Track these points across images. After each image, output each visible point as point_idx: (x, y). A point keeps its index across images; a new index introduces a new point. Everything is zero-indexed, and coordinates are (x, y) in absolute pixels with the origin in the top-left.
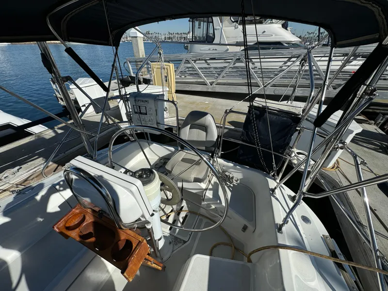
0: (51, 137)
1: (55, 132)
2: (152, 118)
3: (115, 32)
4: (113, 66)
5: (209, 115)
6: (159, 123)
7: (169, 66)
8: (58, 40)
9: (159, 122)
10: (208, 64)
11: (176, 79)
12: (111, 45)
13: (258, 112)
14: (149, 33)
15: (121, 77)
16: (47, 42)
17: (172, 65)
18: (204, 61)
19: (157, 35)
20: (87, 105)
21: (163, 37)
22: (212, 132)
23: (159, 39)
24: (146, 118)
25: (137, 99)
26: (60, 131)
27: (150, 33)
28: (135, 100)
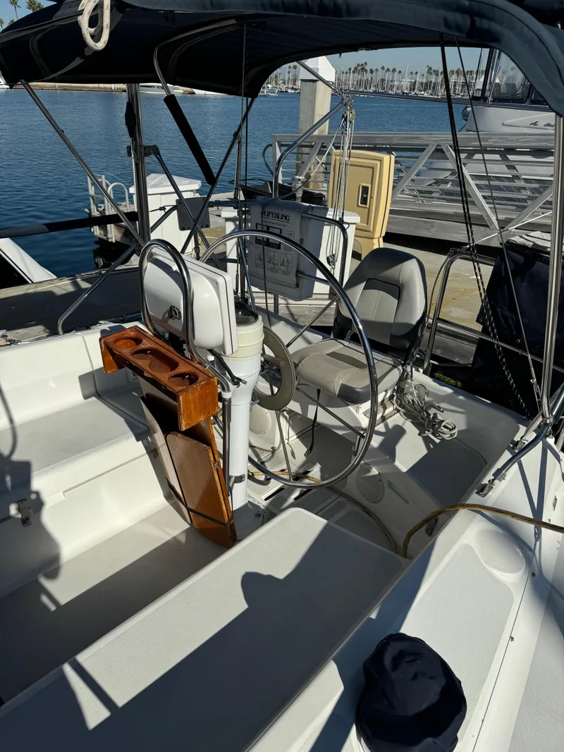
0: (65, 292)
1: (75, 284)
2: (289, 257)
3: (255, 71)
4: (236, 135)
5: (414, 261)
6: (302, 273)
7: (381, 161)
8: (159, 82)
9: (302, 268)
10: (511, 167)
11: (393, 202)
12: (241, 95)
13: (521, 259)
14: (363, 70)
15: (243, 183)
16: (141, 84)
17: (388, 161)
18: (497, 157)
19: (388, 76)
20: (168, 208)
21: (406, 83)
22: (412, 301)
23: (392, 87)
24: (277, 258)
25: (267, 210)
26: (85, 285)
27: (368, 68)
28: (263, 213)
